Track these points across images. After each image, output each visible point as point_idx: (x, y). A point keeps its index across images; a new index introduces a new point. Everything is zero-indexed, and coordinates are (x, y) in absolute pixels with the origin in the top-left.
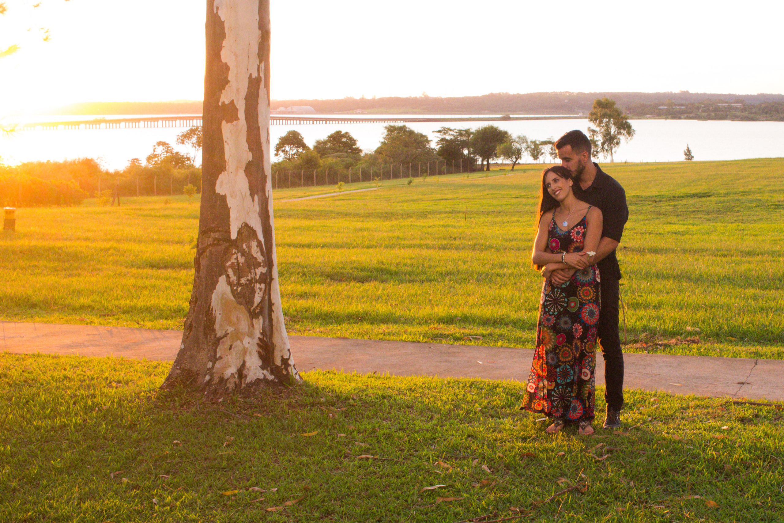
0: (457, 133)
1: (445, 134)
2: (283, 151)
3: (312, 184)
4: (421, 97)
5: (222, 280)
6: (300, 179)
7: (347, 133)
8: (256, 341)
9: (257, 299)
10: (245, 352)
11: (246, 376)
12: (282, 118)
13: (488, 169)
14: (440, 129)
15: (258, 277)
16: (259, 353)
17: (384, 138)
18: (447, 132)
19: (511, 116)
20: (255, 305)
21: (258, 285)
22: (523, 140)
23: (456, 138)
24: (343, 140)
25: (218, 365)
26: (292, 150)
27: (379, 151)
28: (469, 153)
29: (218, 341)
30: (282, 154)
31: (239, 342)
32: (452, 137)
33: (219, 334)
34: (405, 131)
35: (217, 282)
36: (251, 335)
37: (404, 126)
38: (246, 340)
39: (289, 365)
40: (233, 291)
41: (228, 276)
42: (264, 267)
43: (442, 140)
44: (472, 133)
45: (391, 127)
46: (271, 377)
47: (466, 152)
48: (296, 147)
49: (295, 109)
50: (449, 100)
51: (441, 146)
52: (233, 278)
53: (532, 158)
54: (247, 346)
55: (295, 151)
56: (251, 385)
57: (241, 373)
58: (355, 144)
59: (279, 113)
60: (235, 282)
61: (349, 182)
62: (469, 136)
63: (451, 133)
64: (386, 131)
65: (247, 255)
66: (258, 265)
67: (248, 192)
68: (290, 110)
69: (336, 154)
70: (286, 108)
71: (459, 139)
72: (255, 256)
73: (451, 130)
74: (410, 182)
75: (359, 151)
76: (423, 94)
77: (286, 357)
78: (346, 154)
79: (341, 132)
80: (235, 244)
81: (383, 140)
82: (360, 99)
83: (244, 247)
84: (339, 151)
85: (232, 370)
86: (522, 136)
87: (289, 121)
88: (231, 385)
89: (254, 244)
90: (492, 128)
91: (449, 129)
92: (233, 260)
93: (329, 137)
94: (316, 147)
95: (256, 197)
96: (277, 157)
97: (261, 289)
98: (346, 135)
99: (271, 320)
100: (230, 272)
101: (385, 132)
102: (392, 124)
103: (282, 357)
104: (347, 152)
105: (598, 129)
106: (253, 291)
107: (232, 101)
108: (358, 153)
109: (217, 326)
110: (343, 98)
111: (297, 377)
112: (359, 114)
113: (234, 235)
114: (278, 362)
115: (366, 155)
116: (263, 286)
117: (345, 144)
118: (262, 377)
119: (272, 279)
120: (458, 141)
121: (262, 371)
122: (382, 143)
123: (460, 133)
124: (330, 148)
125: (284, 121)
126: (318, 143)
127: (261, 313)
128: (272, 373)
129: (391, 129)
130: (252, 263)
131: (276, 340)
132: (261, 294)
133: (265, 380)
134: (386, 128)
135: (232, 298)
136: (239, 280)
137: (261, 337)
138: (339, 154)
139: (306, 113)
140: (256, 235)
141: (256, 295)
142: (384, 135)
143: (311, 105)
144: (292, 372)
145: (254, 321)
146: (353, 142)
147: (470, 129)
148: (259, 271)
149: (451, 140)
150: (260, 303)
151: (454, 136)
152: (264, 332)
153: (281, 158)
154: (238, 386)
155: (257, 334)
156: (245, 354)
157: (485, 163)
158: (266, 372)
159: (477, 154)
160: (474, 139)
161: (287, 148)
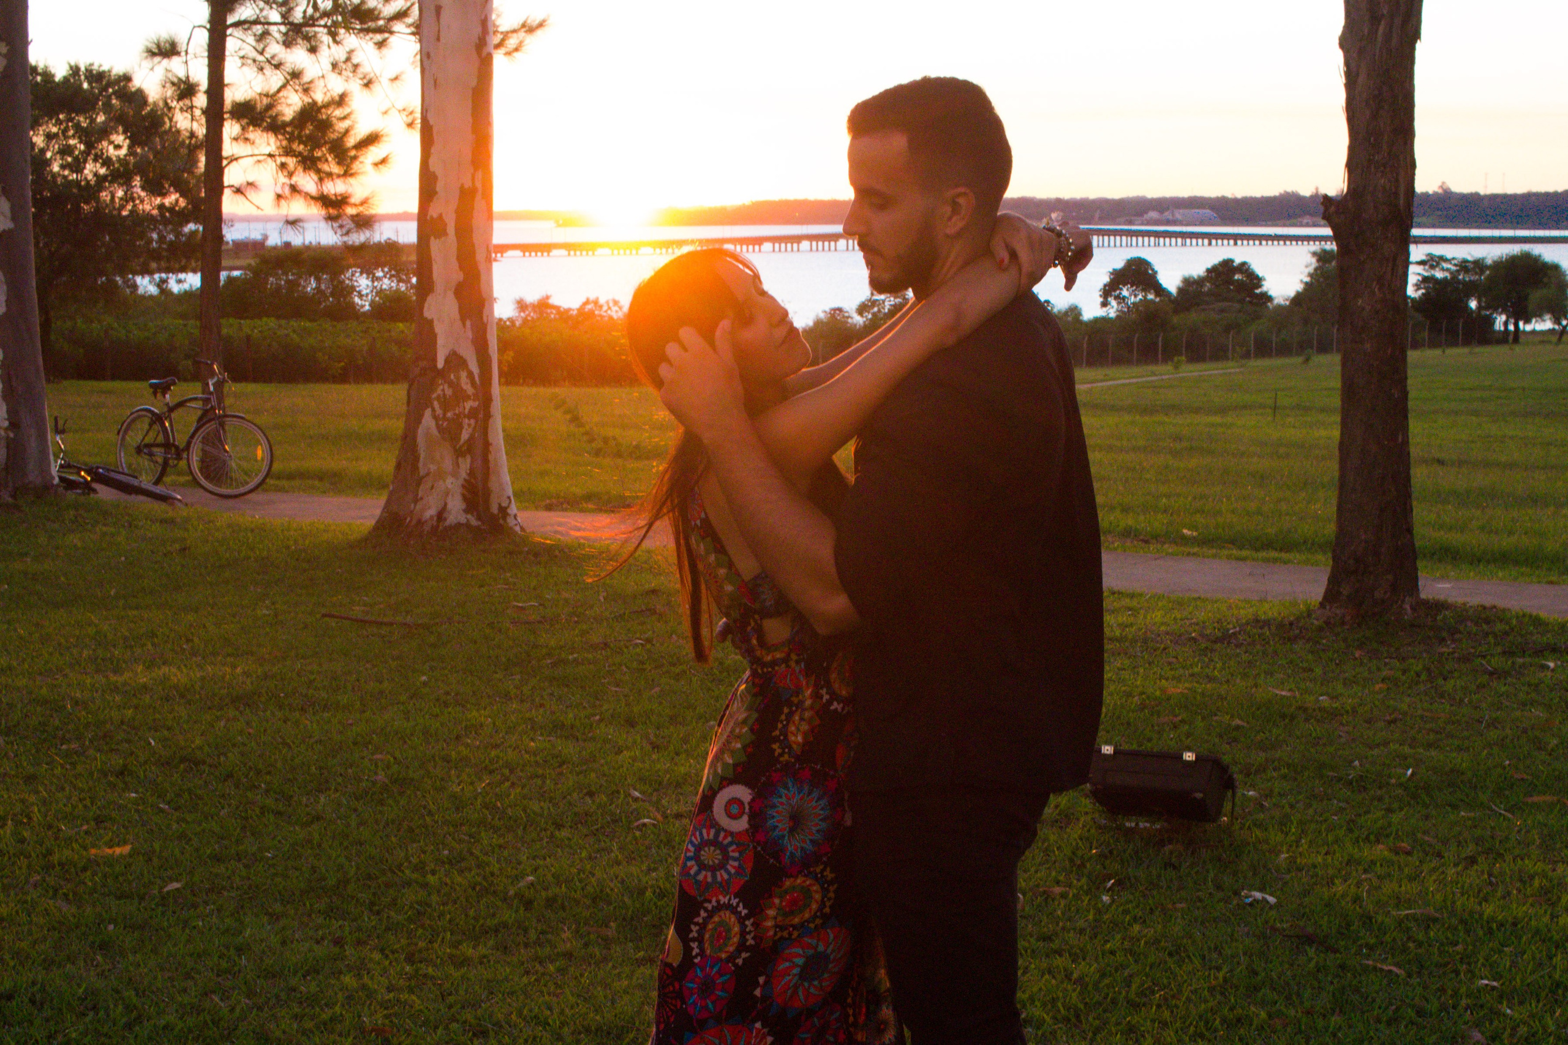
0: (1455, 265)
1: (1432, 267)
2: (1117, 298)
3: (1155, 361)
4: (1435, 193)
5: (428, 413)
6: (1131, 352)
7: (1244, 264)
8: (461, 481)
9: (465, 435)
10: (447, 493)
11: (445, 519)
12: (1148, 234)
13: (1517, 341)
14: (1424, 258)
15: (467, 411)
16: (464, 496)
17: (1310, 275)
18: (1438, 264)
20: (462, 441)
21: (466, 421)
23: (1454, 275)
24: (1236, 277)
25: (418, 507)
26: (1136, 296)
27: (1298, 300)
28: (1479, 308)
29: (420, 480)
30: (1114, 303)
31: (441, 482)
32: (1447, 275)
33: (422, 472)
35: (423, 415)
36: (455, 474)
38: (449, 481)
39: (508, 514)
40: (438, 426)
41: (433, 410)
43: (1425, 280)
44: (1488, 267)
45: (1324, 251)
46: (474, 522)
47: (1473, 304)
48: (1143, 290)
49: (1179, 214)
50: (1493, 198)
51: (1423, 291)
52: (439, 412)
54: (450, 486)
55: (1140, 297)
56: (451, 527)
57: (441, 515)
58: (1260, 286)
59: (1148, 223)
60: (441, 416)
62: (1482, 271)
63: (1445, 265)
64: (1314, 260)
65: (456, 386)
66: (469, 397)
67: (458, 317)
68: (1170, 217)
69: (1221, 304)
70: (1161, 212)
71: (1461, 277)
72: (465, 387)
73: (1446, 260)
75: (1266, 298)
76: (1441, 187)
77: (503, 505)
78: (1237, 306)
79: (1232, 261)
80: (441, 373)
81: (1307, 279)
82: (1312, 197)
83: (452, 377)
84: (1227, 299)
85: (431, 512)
87: (1161, 240)
88: (427, 528)
89: (464, 375)
90: (1527, 257)
91: (1442, 259)
92: (439, 391)
93: (1208, 271)
94: (1180, 290)
95: (468, 323)
96: (1105, 309)
97: (469, 425)
98: (1244, 268)
99: (486, 460)
100: (436, 404)
102: (1328, 246)
103: (500, 504)
104: (1242, 301)
106: (461, 427)
107: (441, 215)
108: (1265, 303)
109: (420, 465)
110: (1277, 194)
111: (518, 529)
112: (1307, 225)
113: (440, 364)
114: (495, 509)
115: (1278, 306)
116: (472, 422)
117: (1240, 284)
118: (464, 521)
119: (488, 416)
120: (1459, 282)
121: (464, 515)
122: (1306, 284)
123: (1464, 266)
124: (1210, 293)
125: (1152, 239)
126: (1188, 282)
127: (469, 451)
128: (479, 519)
129: (1323, 257)
130: (460, 395)
131: (493, 484)
132: (470, 430)
133: (468, 525)
134: (1314, 254)
135: (438, 434)
136: (444, 415)
137: (467, 478)
139: (1202, 224)
140: (467, 365)
141: (464, 431)
142: (1311, 269)
143: (1212, 208)
144: (511, 522)
145: (460, 460)
146: (1255, 280)
147: (1483, 259)
148: (469, 405)
149: (1445, 279)
150: (469, 440)
151: (1451, 273)
152: (471, 473)
153: (1112, 311)
154: (435, 529)
155: (463, 474)
156: (447, 495)
157: (1511, 328)
158: (469, 516)
159: (1495, 309)
160: (1490, 279)
161: (1125, 293)
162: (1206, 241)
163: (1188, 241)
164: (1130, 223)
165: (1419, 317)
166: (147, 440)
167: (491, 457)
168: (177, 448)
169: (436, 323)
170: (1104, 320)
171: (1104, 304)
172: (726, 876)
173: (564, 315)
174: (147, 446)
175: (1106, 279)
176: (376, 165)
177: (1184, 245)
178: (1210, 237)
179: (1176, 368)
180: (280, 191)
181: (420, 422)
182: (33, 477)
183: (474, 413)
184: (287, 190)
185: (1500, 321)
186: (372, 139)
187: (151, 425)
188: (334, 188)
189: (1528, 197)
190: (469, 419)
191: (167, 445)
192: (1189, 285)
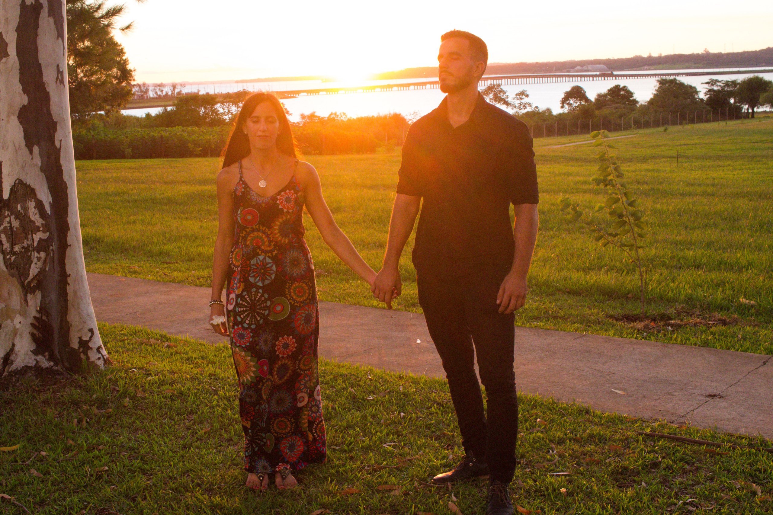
0: (723, 83)
1: (712, 85)
2: (568, 104)
3: (589, 132)
4: (702, 54)
6: (577, 127)
7: (625, 87)
8: (30, 320)
9: (34, 270)
10: (15, 333)
11: (12, 363)
12: (577, 76)
13: (753, 117)
14: (708, 81)
15: (36, 244)
16: (33, 335)
17: (656, 90)
18: (715, 83)
20: (31, 277)
21: (36, 254)
23: (723, 88)
24: (621, 93)
26: (576, 103)
27: (651, 102)
28: (735, 102)
30: (566, 106)
31: (9, 321)
32: (719, 88)
34: (676, 83)
36: (23, 314)
37: (675, 79)
38: (18, 319)
39: (90, 348)
40: (5, 261)
42: (44, 232)
43: (710, 91)
44: (739, 84)
45: (663, 80)
46: (45, 363)
47: (732, 101)
48: (580, 100)
49: (590, 67)
50: (728, 54)
51: (709, 96)
52: (7, 245)
54: (18, 326)
55: (578, 103)
56: (17, 372)
57: (7, 358)
58: (632, 97)
59: (577, 72)
60: (9, 250)
61: (621, 130)
62: (735, 86)
63: (718, 84)
65: (24, 218)
66: (37, 229)
67: (23, 143)
68: (586, 69)
69: (614, 105)
70: (582, 66)
71: (726, 89)
72: (33, 219)
73: (719, 81)
74: (665, 130)
75: (635, 102)
76: (705, 50)
77: (84, 339)
78: (623, 106)
79: (619, 86)
80: (7, 205)
81: (655, 92)
82: (648, 57)
83: (19, 207)
84: (618, 103)
87: (583, 78)
89: (31, 205)
90: (757, 78)
91: (717, 81)
92: (6, 224)
93: (609, 91)
94: (596, 100)
95: (36, 149)
96: (562, 109)
97: (39, 259)
98: (625, 88)
101: (658, 85)
102: (664, 77)
103: (80, 338)
104: (624, 104)
106: (29, 261)
108: (635, 104)
110: (632, 57)
111: (101, 363)
112: (646, 70)
113: (6, 195)
114: (75, 344)
115: (642, 105)
116: (43, 255)
117: (623, 96)
118: (32, 363)
119: (64, 246)
120: (725, 91)
121: (33, 357)
122: (655, 94)
123: (727, 84)
124: (610, 100)
125: (579, 78)
126: (599, 96)
127: (41, 285)
128: (52, 358)
129: (662, 82)
130: (28, 227)
131: (73, 318)
132: (40, 264)
133: (37, 367)
134: (658, 81)
135: (4, 269)
136: (12, 247)
137: (38, 315)
138: (616, 105)
140: (35, 195)
141: (33, 265)
142: (657, 88)
143: (604, 64)
144: (93, 356)
145: (29, 296)
146: (630, 94)
147: (736, 81)
148: (38, 236)
149: (719, 90)
150: (39, 274)
151: (721, 87)
152: (43, 310)
153: (566, 109)
155: (33, 311)
156: (15, 335)
157: (750, 111)
158: (39, 358)
159: (743, 103)
160: (740, 88)
161: (572, 101)
163: (595, 78)
164: (569, 71)
165: (708, 108)
167: (70, 289)
170: (563, 114)
171: (562, 107)
173: (322, 121)
175: (563, 96)
177: (593, 80)
183: (43, 246)
185: (745, 107)
190: (39, 252)
192: (600, 97)
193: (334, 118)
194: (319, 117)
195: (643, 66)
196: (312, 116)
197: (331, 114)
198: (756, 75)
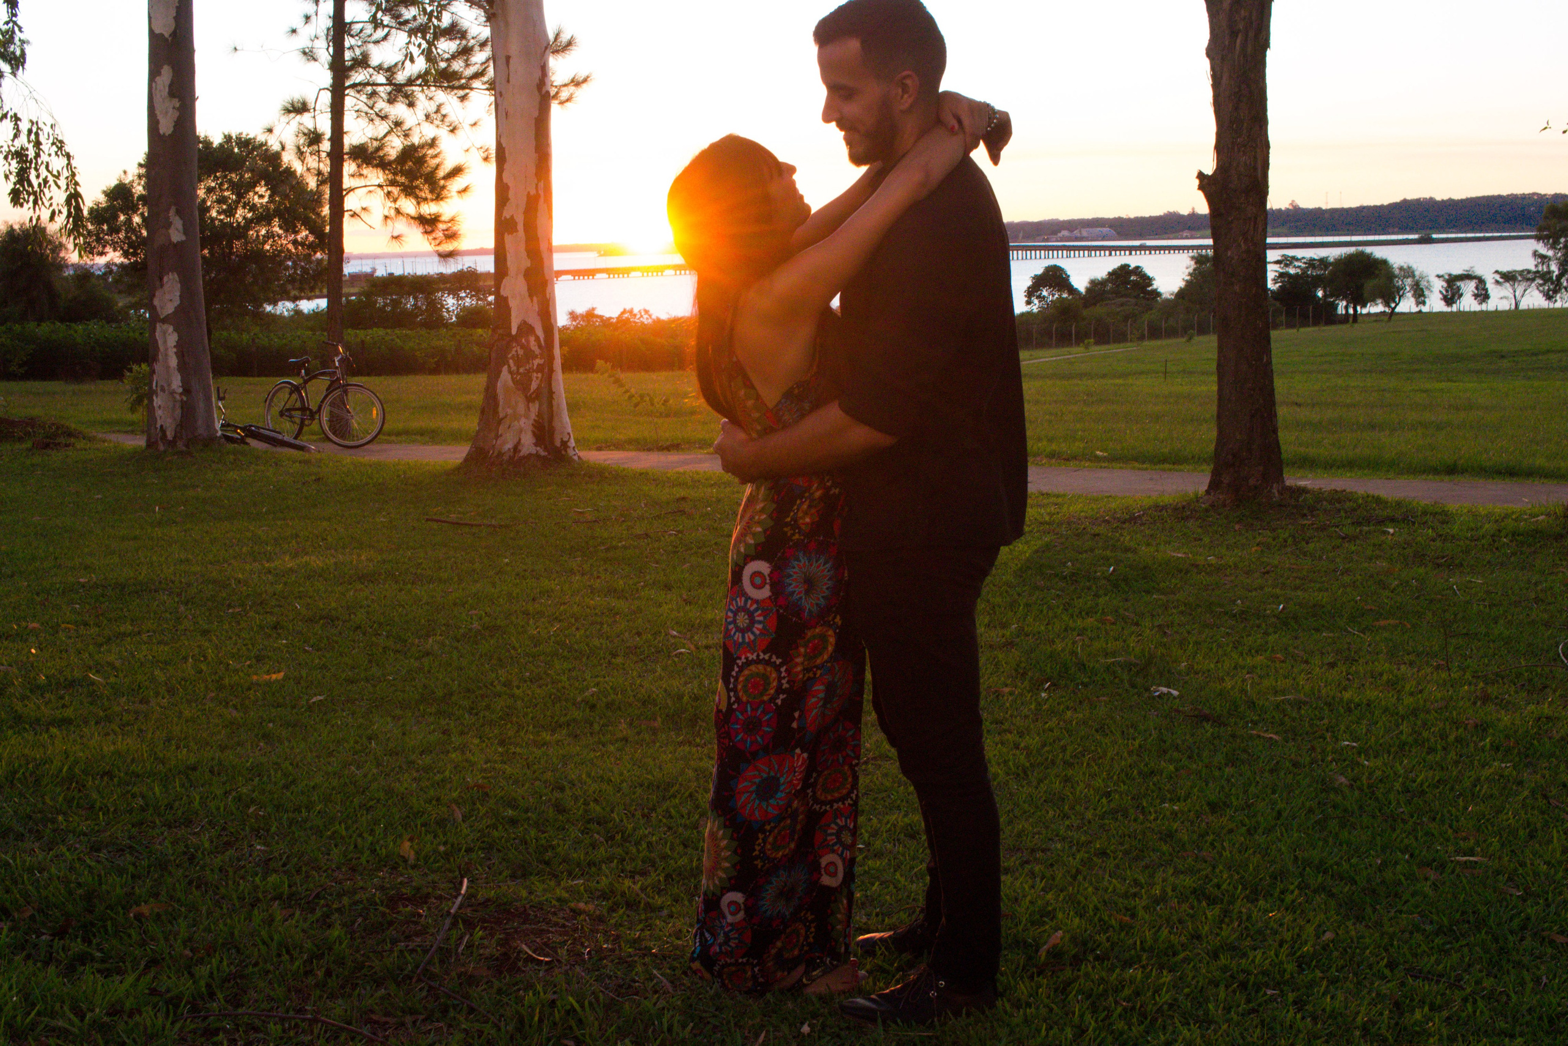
0: (1305, 263)
1: (1287, 265)
2: (1038, 297)
3: (1070, 345)
4: (1287, 209)
5: (505, 369)
6: (1051, 338)
7: (1137, 268)
8: (532, 422)
9: (534, 386)
11: (520, 451)
13: (1356, 322)
14: (1279, 258)
15: (535, 367)
16: (533, 432)
17: (1190, 274)
18: (1291, 263)
19: (1434, 236)
20: (532, 391)
21: (535, 375)
22: (1408, 272)
23: (1304, 271)
24: (1132, 278)
25: (499, 442)
26: (1053, 295)
27: (1181, 294)
28: (1325, 296)
29: (500, 422)
30: (1036, 301)
31: (517, 422)
32: (1299, 271)
33: (501, 415)
35: (500, 372)
36: (527, 417)
38: (523, 420)
39: (568, 447)
40: (513, 379)
41: (509, 367)
42: (541, 359)
43: (1281, 275)
44: (1331, 264)
45: (1201, 256)
46: (543, 453)
47: (1320, 294)
48: (1059, 290)
49: (1085, 233)
50: (1333, 211)
51: (1279, 284)
52: (514, 368)
53: (1443, 303)
54: (523, 426)
55: (1057, 296)
56: (524, 457)
57: (516, 448)
58: (1152, 285)
59: (1063, 240)
60: (516, 371)
62: (1326, 268)
63: (1297, 264)
64: (1193, 263)
65: (526, 348)
66: (536, 357)
67: (527, 295)
68: (1079, 235)
69: (1120, 300)
70: (1072, 231)
71: (1309, 273)
72: (533, 349)
73: (1297, 260)
75: (1156, 294)
76: (1291, 204)
77: (565, 439)
78: (1133, 301)
79: (1129, 266)
80: (515, 339)
81: (1188, 278)
83: (523, 341)
84: (1125, 296)
85: (509, 446)
86: (1405, 266)
88: (506, 458)
89: (532, 339)
90: (1362, 255)
91: (1294, 258)
92: (513, 352)
93: (1110, 274)
94: (1088, 290)
95: (535, 299)
96: (1031, 306)
97: (537, 377)
98: (1137, 270)
99: (550, 405)
100: (511, 362)
101: (1192, 265)
102: (1198, 252)
103: (562, 439)
104: (1137, 297)
105: (1550, 253)
106: (530, 380)
107: (512, 217)
108: (1155, 298)
109: (500, 409)
110: (1161, 213)
111: (576, 458)
112: (1187, 238)
113: (514, 331)
114: (558, 443)
115: (1165, 300)
116: (540, 375)
117: (1135, 283)
118: (534, 452)
119: (551, 371)
120: (1308, 276)
121: (534, 448)
122: (1187, 281)
123: (1311, 263)
124: (1111, 291)
126: (1093, 282)
127: (537, 398)
128: (546, 449)
129: (1199, 261)
130: (529, 355)
131: (556, 424)
132: (538, 382)
133: (537, 456)
135: (513, 385)
136: (518, 370)
137: (536, 419)
138: (1124, 300)
139: (1103, 239)
140: (535, 332)
141: (533, 382)
142: (1191, 270)
143: (1110, 227)
144: (571, 452)
145: (531, 405)
146: (1147, 280)
147: (1326, 259)
148: (537, 362)
149: (1297, 274)
150: (538, 389)
151: (1302, 270)
152: (540, 415)
153: (1035, 307)
154: (511, 458)
155: (533, 415)
156: (521, 432)
157: (1351, 311)
158: (539, 448)
159: (1337, 297)
160: (1333, 273)
161: (1045, 293)
162: (1107, 253)
163: (1093, 252)
164: (1047, 240)
165: (1278, 304)
166: (288, 406)
167: (555, 403)
168: (311, 410)
169: (510, 299)
170: (1029, 314)
171: (1028, 303)
172: (752, 638)
173: (606, 322)
174: (288, 410)
175: (1029, 283)
176: (459, 192)
177: (1090, 255)
178: (1111, 249)
179: (1087, 348)
180: (387, 214)
181: (499, 376)
182: (201, 431)
183: (540, 368)
184: (393, 213)
185: (1341, 307)
186: (457, 171)
187: (290, 394)
188: (429, 209)
189: (1361, 209)
190: (537, 373)
191: (304, 409)
192: (1095, 286)
193: (628, 319)
194: (601, 317)
195: (1182, 230)
196: (590, 315)
197: (624, 312)
198: (1360, 248)
